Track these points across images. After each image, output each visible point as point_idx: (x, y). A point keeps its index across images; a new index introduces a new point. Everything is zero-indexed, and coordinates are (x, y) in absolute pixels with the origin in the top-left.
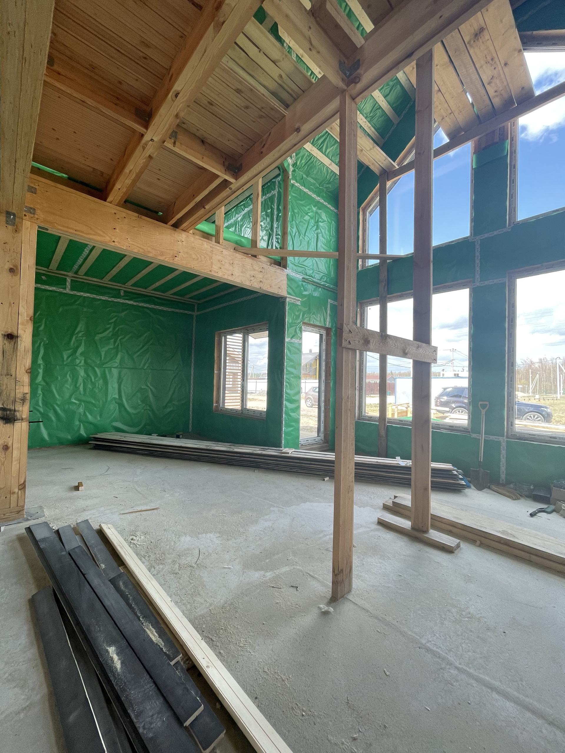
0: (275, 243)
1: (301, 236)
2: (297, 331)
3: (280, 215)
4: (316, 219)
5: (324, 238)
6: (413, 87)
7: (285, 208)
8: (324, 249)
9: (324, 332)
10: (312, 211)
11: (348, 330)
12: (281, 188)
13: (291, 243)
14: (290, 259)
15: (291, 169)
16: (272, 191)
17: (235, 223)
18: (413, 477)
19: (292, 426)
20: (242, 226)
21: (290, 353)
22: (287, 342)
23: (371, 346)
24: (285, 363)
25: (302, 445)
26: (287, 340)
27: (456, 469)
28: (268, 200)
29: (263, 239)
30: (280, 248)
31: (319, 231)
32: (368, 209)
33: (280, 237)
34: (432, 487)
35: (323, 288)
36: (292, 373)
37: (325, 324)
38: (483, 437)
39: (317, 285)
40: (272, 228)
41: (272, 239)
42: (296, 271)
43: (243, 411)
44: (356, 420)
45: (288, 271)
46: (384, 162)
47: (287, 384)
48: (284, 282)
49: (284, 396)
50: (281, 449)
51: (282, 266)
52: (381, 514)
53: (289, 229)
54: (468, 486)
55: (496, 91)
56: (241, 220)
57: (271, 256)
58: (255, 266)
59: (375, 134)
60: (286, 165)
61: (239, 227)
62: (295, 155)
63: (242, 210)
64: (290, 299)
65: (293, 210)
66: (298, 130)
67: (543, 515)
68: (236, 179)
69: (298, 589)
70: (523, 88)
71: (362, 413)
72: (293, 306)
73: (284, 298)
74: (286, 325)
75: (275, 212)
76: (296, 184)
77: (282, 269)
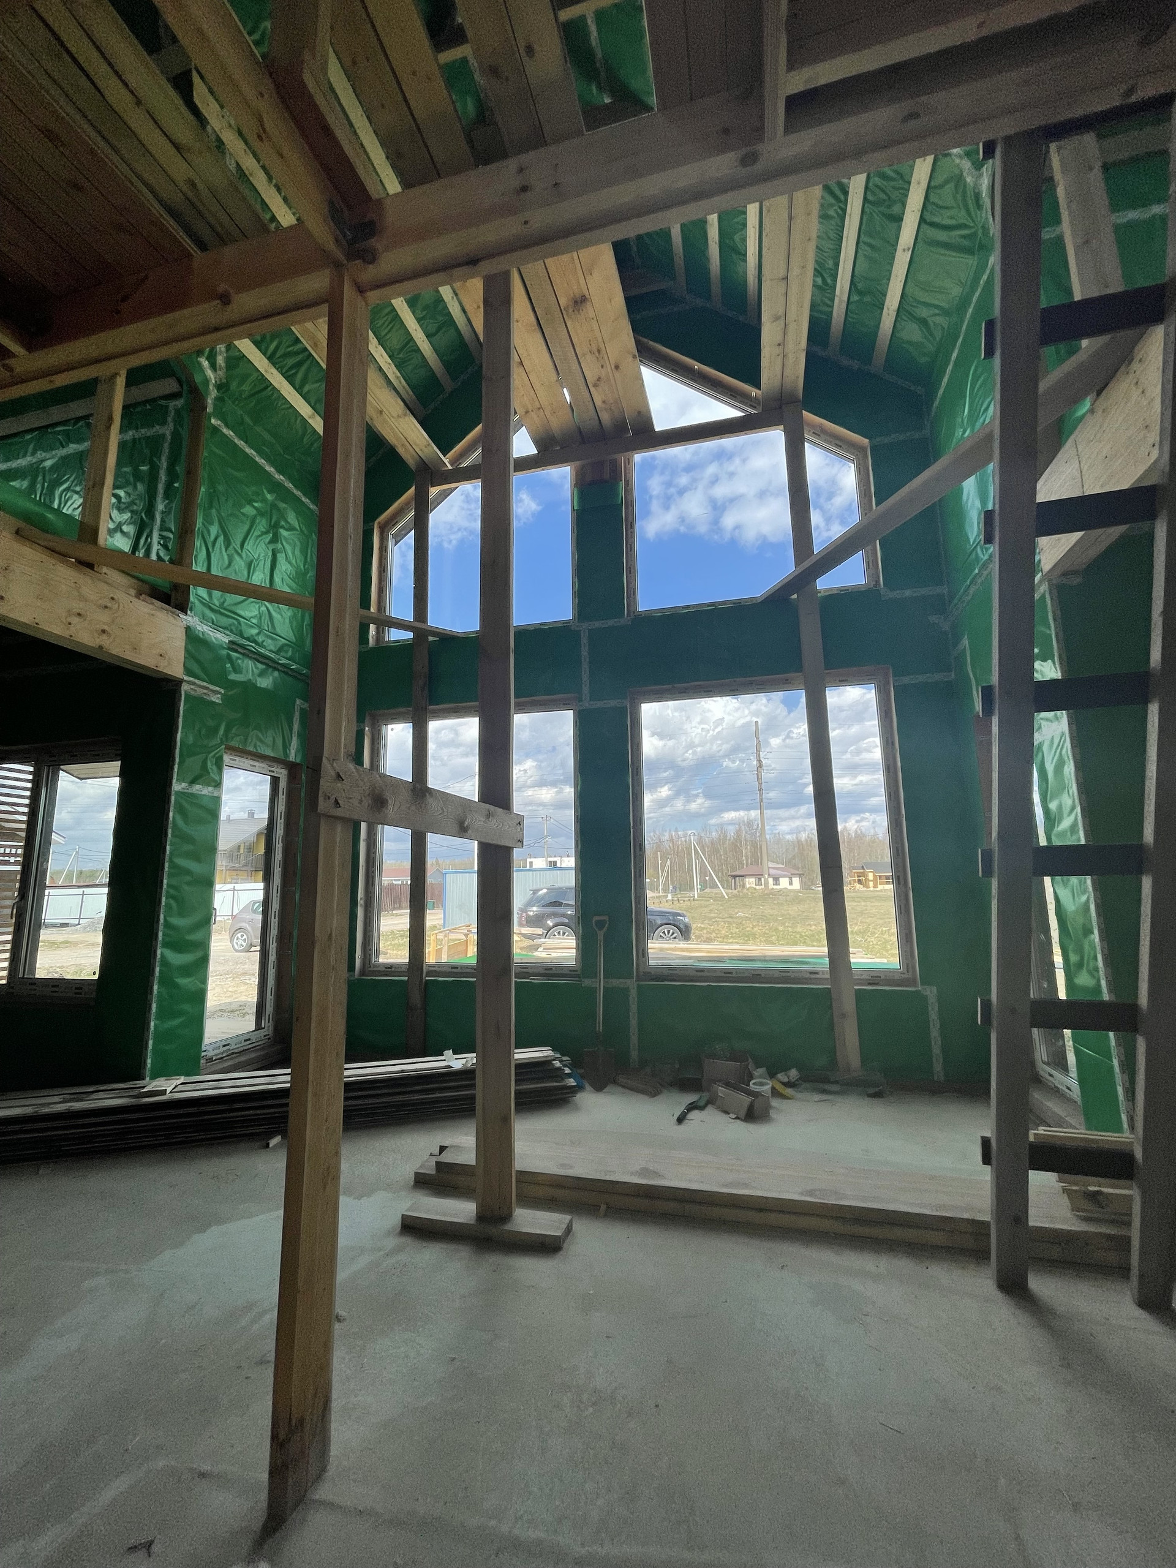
0: (155, 547)
1: (231, 547)
2: (209, 764)
3: (176, 485)
4: (273, 521)
5: (290, 563)
6: (478, 339)
7: (191, 474)
8: (290, 587)
9: (282, 773)
10: (264, 500)
11: (333, 774)
12: (182, 426)
13: (202, 556)
14: (198, 592)
15: (213, 393)
16: (158, 427)
17: (33, 472)
18: (478, 1093)
19: (180, 1013)
20: (57, 483)
21: (186, 823)
22: (177, 793)
23: (391, 810)
24: (168, 847)
25: (210, 1060)
26: (177, 786)
27: (558, 1056)
28: (144, 442)
29: (122, 532)
30: (171, 561)
31: (279, 546)
32: (391, 528)
33: (171, 536)
34: (517, 1104)
35: (283, 672)
36: (188, 872)
37: (286, 755)
38: (602, 983)
39: (269, 664)
40: (150, 510)
41: (150, 535)
42: (213, 623)
43: (12, 988)
44: (356, 977)
45: (190, 619)
46: (426, 450)
47: (172, 902)
48: (179, 642)
49: (160, 934)
50: (141, 1083)
51: (172, 604)
52: (409, 1204)
53: (199, 524)
54: (579, 1088)
55: (604, 402)
56: (52, 467)
57: (141, 576)
58: (85, 591)
59: (408, 393)
60: (198, 379)
61: (46, 484)
62: (223, 365)
63: (58, 444)
64: (192, 687)
65: (212, 484)
66: (225, 299)
67: (695, 1115)
68: (30, 348)
69: (155, 1548)
70: (639, 412)
71: (370, 960)
72: (198, 703)
73: (175, 681)
74: (175, 748)
75: (163, 477)
76: (225, 431)
77: (173, 613)
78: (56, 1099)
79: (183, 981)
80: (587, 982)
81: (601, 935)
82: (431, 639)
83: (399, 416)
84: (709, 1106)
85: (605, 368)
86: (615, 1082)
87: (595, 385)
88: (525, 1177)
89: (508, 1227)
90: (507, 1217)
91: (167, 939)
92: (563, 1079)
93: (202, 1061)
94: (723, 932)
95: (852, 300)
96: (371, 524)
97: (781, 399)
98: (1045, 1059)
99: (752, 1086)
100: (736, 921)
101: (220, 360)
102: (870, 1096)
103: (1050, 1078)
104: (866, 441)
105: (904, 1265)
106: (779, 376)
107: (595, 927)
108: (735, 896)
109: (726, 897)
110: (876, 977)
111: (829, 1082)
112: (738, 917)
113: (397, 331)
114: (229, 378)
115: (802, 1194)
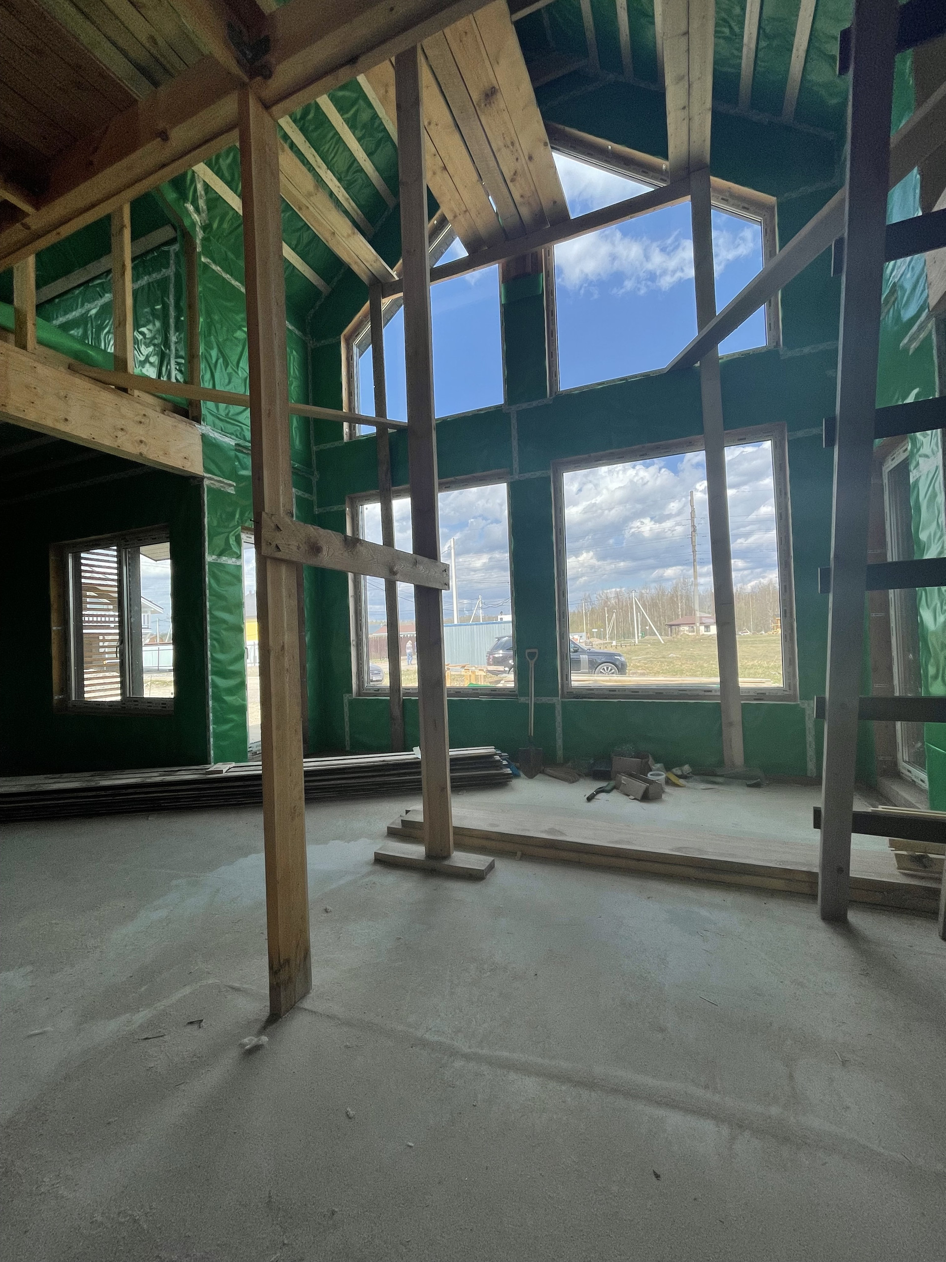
0: (174, 373)
1: (229, 367)
2: (232, 540)
3: (182, 318)
7: (191, 306)
11: (273, 525)
12: (180, 267)
13: (208, 376)
14: (207, 407)
15: (200, 234)
16: (164, 270)
17: (83, 321)
18: (423, 776)
19: (230, 721)
20: (100, 328)
21: (218, 585)
22: (210, 563)
23: (326, 556)
24: (208, 604)
26: (209, 558)
27: (498, 752)
28: (156, 285)
30: (185, 382)
32: (354, 340)
33: (183, 361)
34: (452, 787)
36: (225, 621)
38: (532, 700)
40: (166, 342)
41: (169, 363)
42: (222, 430)
43: (124, 704)
44: (354, 697)
45: (203, 428)
46: (375, 265)
47: (215, 642)
48: (197, 448)
49: (209, 666)
50: (208, 766)
51: (190, 417)
52: (381, 845)
53: (202, 350)
54: (515, 776)
55: (522, 196)
56: (96, 314)
57: (164, 396)
58: (124, 410)
59: (358, 214)
60: (187, 223)
61: (94, 330)
62: (205, 207)
63: (97, 296)
64: (212, 482)
65: (209, 314)
66: (164, 136)
67: (602, 796)
68: (37, 207)
69: (203, 1024)
70: (555, 202)
71: (363, 685)
72: (216, 493)
73: (199, 478)
74: (204, 530)
75: (172, 313)
76: (214, 267)
77: (190, 424)
78: (155, 774)
79: (228, 698)
80: (522, 699)
81: (532, 664)
82: (390, 431)
83: (349, 236)
84: (615, 791)
85: (519, 160)
86: (543, 772)
87: (513, 180)
88: (459, 831)
89: (446, 863)
90: (447, 856)
91: (215, 669)
92: (501, 768)
93: (249, 754)
94: (656, 669)
95: (760, 47)
96: (338, 337)
97: (688, 168)
98: (906, 758)
99: (649, 776)
100: (667, 660)
101: (202, 203)
102: (749, 786)
103: (908, 773)
104: (775, 198)
105: (747, 900)
106: (686, 143)
107: (527, 657)
108: (669, 641)
109: (663, 642)
110: (761, 693)
111: (716, 775)
112: (670, 658)
113: (342, 153)
114: (211, 219)
115: (672, 850)
